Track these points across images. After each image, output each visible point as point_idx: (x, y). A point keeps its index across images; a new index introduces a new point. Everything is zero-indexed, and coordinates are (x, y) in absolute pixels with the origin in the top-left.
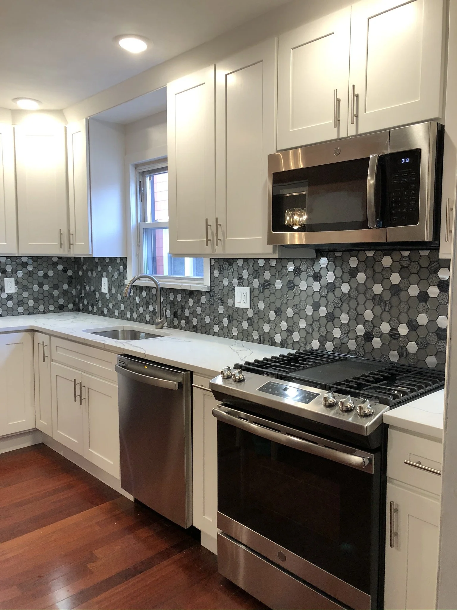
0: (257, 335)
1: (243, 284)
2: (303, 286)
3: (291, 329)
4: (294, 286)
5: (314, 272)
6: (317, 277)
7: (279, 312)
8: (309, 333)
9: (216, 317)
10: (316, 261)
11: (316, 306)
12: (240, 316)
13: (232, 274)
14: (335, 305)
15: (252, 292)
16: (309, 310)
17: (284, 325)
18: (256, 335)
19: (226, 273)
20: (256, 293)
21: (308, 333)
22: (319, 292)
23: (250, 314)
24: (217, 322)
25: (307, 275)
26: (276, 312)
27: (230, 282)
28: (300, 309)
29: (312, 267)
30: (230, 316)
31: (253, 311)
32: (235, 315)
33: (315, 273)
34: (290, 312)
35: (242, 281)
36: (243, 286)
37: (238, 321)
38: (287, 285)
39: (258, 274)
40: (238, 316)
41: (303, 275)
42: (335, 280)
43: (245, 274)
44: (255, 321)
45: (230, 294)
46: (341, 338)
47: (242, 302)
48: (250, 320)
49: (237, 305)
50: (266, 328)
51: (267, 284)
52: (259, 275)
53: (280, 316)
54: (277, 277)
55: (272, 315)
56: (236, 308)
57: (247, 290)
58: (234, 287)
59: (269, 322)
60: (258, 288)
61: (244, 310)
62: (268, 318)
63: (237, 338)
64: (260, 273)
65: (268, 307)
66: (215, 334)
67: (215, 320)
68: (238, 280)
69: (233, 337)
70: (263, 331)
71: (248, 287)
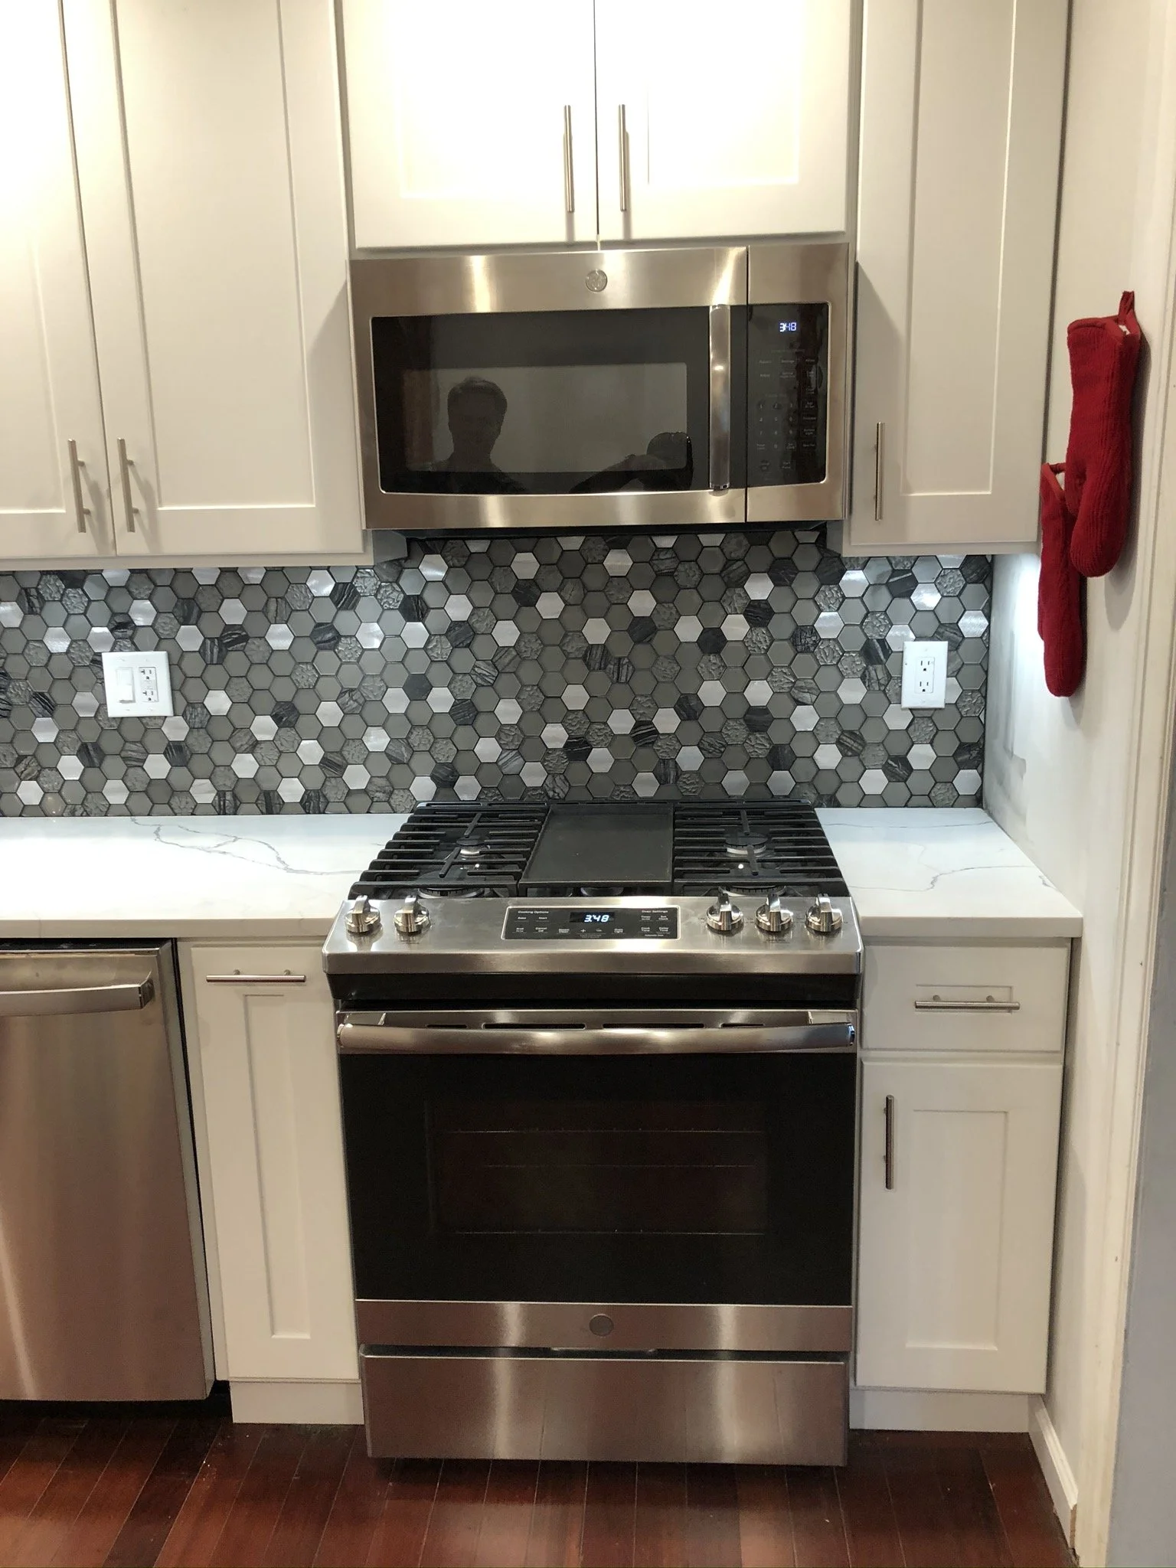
0: (209, 792)
1: (133, 643)
2: (371, 636)
3: (337, 759)
4: (338, 637)
5: (402, 595)
6: (414, 609)
7: (286, 716)
8: (400, 763)
9: (26, 756)
10: (408, 564)
11: (418, 688)
12: (134, 742)
13: (84, 614)
14: (479, 681)
15: (174, 665)
16: (397, 701)
17: (311, 751)
18: (204, 792)
19: (54, 611)
20: (194, 665)
21: (395, 761)
22: (425, 648)
23: (176, 730)
24: (33, 771)
25: (382, 606)
26: (277, 718)
27: (79, 641)
28: (366, 701)
29: (397, 582)
30: (90, 748)
31: (188, 723)
32: (111, 743)
33: (407, 598)
34: (329, 712)
35: (130, 632)
36: (137, 650)
37: (125, 759)
38: (312, 636)
39: (196, 611)
40: (126, 741)
41: (367, 605)
42: (472, 614)
43: (142, 613)
44: (197, 749)
45: (83, 676)
46: (500, 763)
47: (139, 696)
48: (176, 752)
49: (115, 710)
50: (245, 766)
51: (233, 639)
52: (201, 612)
53: (294, 727)
54: (271, 615)
55: (264, 727)
56: (114, 718)
57: (158, 660)
58: (100, 655)
59: (254, 746)
60: (202, 652)
61: (148, 724)
62: (248, 737)
63: (128, 811)
64: (203, 606)
65: (248, 704)
66: (25, 811)
67: (21, 767)
68: (112, 631)
69: (107, 811)
70: (233, 776)
71: (156, 649)
